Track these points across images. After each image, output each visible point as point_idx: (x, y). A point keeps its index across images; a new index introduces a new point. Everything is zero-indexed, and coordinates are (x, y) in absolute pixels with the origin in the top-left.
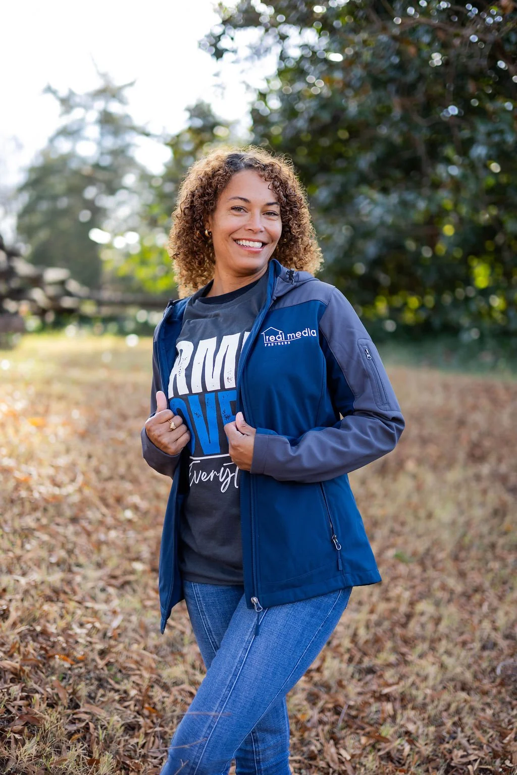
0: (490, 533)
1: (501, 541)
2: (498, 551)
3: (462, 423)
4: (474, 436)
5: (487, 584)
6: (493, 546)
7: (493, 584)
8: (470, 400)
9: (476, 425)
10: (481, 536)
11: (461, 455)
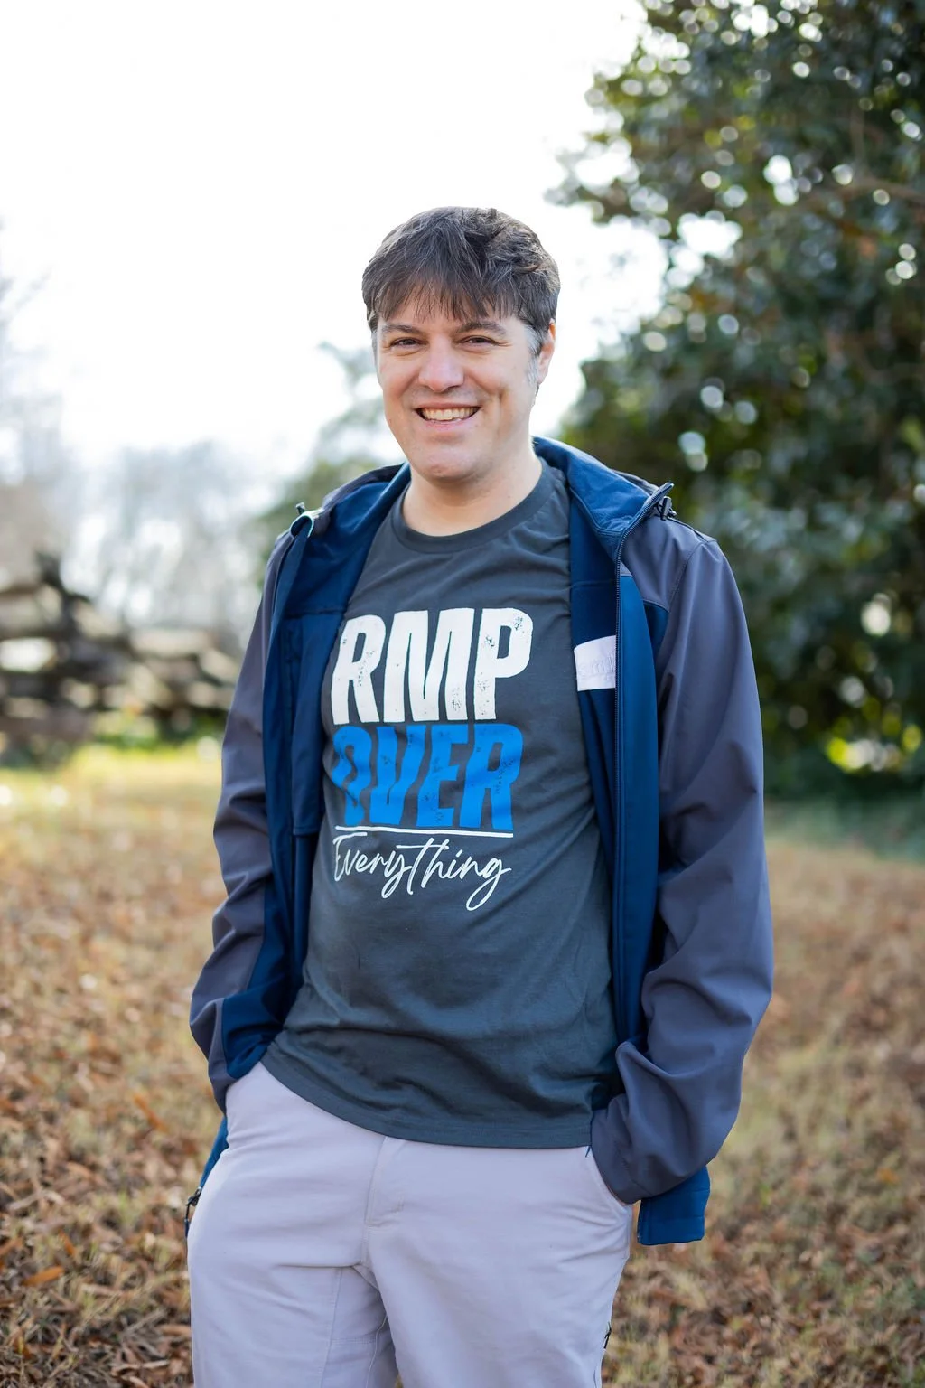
0: (843, 1184)
1: (859, 1205)
2: (844, 1226)
3: (861, 957)
4: (879, 985)
5: (778, 1297)
6: (836, 1212)
7: (792, 1297)
8: (896, 913)
9: (889, 961)
10: (815, 1192)
11: (835, 1021)
